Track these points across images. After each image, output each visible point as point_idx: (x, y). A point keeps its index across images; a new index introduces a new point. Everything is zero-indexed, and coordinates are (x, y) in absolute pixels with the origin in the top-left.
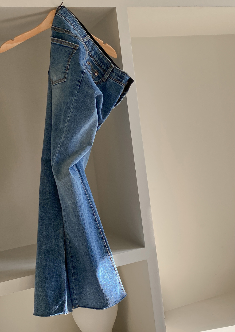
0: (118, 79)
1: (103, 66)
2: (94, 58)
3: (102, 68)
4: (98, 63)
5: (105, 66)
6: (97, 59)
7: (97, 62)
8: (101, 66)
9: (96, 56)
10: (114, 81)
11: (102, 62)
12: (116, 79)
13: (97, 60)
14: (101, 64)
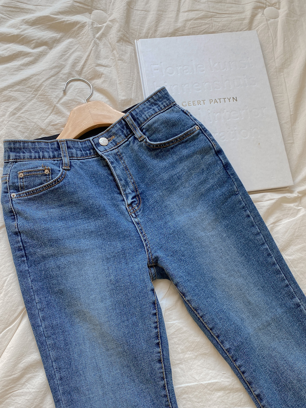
0: (84, 154)
1: (46, 154)
2: (22, 157)
3: (47, 157)
4: (35, 158)
5: (48, 152)
6: (29, 154)
7: (33, 158)
8: (44, 157)
9: (24, 153)
10: (81, 161)
11: (40, 151)
12: (81, 155)
13: (29, 156)
14: (41, 154)
